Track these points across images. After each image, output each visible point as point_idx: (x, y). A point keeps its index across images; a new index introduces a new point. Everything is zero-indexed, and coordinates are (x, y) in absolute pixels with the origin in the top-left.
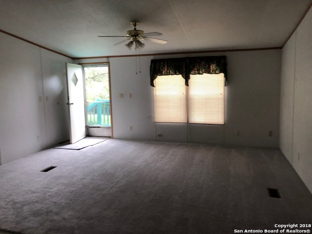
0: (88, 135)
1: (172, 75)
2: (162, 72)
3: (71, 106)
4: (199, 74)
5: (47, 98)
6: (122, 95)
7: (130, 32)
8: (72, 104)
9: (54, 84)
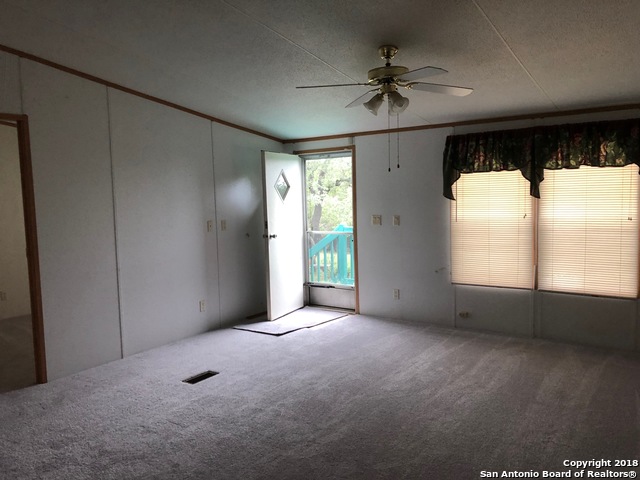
0: (310, 302)
1: (497, 170)
2: (473, 164)
3: (271, 241)
4: (568, 167)
5: (223, 223)
6: (380, 218)
7: (374, 74)
8: (274, 236)
9: (240, 195)
